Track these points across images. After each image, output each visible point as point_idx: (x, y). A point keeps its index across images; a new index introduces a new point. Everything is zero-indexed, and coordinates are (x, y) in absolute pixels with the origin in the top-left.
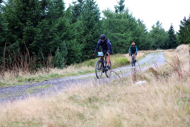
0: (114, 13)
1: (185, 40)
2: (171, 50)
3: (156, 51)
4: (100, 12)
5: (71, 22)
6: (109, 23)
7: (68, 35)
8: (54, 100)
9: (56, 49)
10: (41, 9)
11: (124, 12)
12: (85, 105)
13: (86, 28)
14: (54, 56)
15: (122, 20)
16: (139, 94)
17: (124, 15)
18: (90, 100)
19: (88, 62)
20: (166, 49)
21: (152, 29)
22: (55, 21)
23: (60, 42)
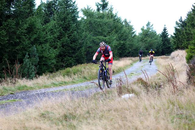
0: (95, 12)
1: (182, 45)
2: (165, 56)
3: (146, 58)
4: (78, 11)
5: (43, 23)
6: (90, 23)
7: (39, 38)
8: (22, 118)
9: (24, 55)
10: (6, 6)
11: (107, 11)
12: (60, 124)
13: (62, 30)
14: (22, 64)
15: (106, 20)
16: (125, 110)
17: (107, 15)
18: (66, 117)
19: (63, 71)
20: (158, 56)
21: (141, 31)
22: (23, 21)
23: (30, 47)
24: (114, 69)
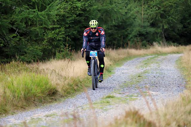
3: (151, 50)
24: (57, 84)
